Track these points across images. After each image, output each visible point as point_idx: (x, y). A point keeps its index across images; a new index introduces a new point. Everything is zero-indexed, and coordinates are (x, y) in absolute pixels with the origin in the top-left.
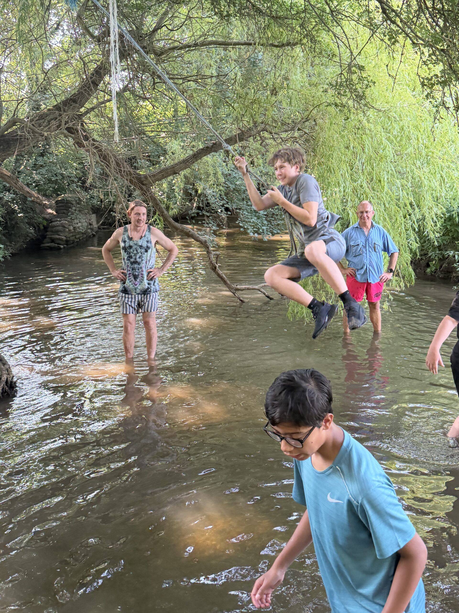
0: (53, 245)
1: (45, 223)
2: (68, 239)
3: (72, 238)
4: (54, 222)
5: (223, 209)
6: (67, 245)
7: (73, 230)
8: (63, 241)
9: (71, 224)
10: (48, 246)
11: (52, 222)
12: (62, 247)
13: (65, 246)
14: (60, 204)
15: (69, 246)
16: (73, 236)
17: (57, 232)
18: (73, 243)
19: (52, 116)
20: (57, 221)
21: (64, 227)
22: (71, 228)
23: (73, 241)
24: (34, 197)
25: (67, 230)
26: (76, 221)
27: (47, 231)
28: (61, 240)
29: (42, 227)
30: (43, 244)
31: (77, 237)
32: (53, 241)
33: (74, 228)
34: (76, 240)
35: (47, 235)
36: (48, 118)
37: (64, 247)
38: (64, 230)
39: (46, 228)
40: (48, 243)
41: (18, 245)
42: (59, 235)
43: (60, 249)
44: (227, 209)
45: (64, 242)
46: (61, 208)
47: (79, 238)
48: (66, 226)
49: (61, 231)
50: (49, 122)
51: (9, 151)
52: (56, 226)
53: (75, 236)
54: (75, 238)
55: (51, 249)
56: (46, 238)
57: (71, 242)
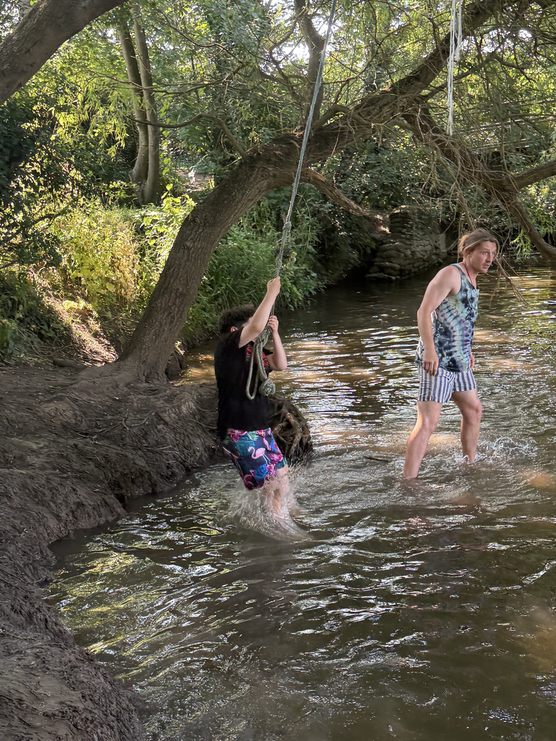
0: (382, 275)
1: (374, 245)
2: (403, 268)
3: (408, 267)
4: (386, 244)
6: (401, 276)
7: (410, 256)
8: (396, 270)
9: (408, 247)
10: (375, 277)
11: (383, 244)
12: (394, 278)
13: (398, 277)
14: (396, 220)
15: (404, 278)
16: (409, 264)
17: (388, 258)
18: (409, 274)
19: (385, 101)
20: (390, 242)
21: (399, 251)
22: (409, 252)
23: (410, 271)
24: (353, 209)
25: (403, 255)
26: (416, 243)
27: (375, 256)
28: (393, 268)
29: (369, 251)
30: (369, 273)
31: (416, 265)
32: (382, 269)
33: (413, 253)
34: (413, 270)
35: (374, 262)
36: (381, 103)
37: (397, 279)
38: (399, 255)
39: (374, 252)
40: (376, 273)
41: (336, 275)
42: (391, 262)
43: (391, 281)
45: (397, 273)
46: (397, 224)
47: (418, 267)
48: (402, 250)
49: (394, 257)
50: (381, 108)
51: (327, 148)
52: (387, 250)
53: (413, 264)
54: (413, 267)
55: (379, 281)
56: (373, 265)
57: (407, 272)
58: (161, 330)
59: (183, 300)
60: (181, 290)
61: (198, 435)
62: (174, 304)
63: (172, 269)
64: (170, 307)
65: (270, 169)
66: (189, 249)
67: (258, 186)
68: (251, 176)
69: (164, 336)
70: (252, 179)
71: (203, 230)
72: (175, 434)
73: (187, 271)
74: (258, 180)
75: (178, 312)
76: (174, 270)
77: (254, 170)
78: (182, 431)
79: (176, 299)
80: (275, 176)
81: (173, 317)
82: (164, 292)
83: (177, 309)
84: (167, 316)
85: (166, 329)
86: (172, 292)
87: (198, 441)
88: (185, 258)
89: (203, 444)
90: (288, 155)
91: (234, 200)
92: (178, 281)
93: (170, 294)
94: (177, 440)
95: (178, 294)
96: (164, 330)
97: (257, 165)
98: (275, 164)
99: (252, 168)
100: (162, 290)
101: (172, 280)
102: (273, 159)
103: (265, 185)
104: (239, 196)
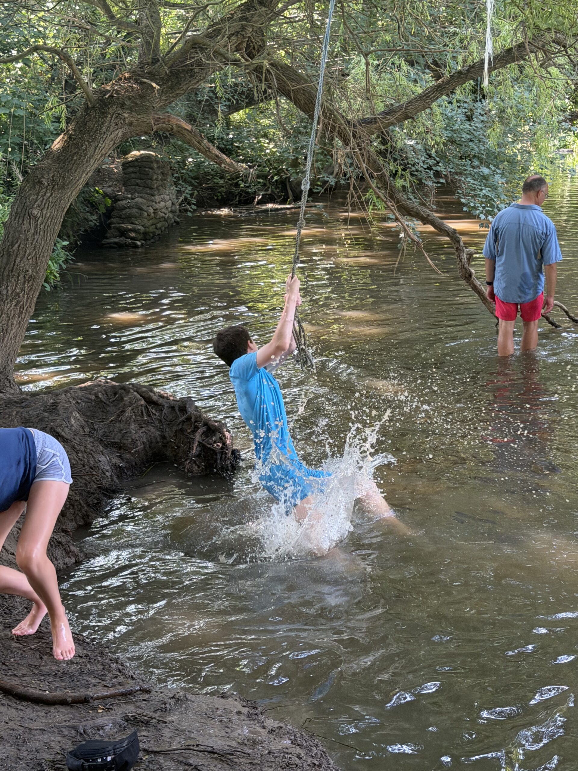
0: (122, 240)
1: (109, 202)
2: (147, 230)
3: (152, 229)
4: (122, 200)
5: (431, 173)
6: (145, 240)
7: (153, 215)
8: (140, 233)
9: (150, 203)
10: (115, 243)
11: (118, 200)
12: (139, 243)
13: (143, 242)
14: (131, 169)
15: (149, 242)
16: (153, 225)
17: (129, 218)
20: (127, 198)
21: (141, 209)
22: (151, 211)
23: (154, 233)
25: (146, 214)
26: (157, 198)
27: (111, 217)
28: (137, 231)
29: (103, 210)
30: (107, 238)
31: (159, 225)
32: (123, 233)
33: (155, 211)
34: (158, 232)
35: (110, 224)
37: (142, 244)
38: (141, 215)
39: (110, 211)
40: (115, 237)
42: (133, 223)
43: (137, 247)
44: (437, 174)
45: (141, 236)
46: (133, 175)
47: (161, 228)
48: (144, 208)
49: (135, 217)
52: (125, 208)
53: (155, 224)
54: (156, 228)
55: (120, 246)
56: (110, 228)
57: (152, 235)
58: (10, 324)
59: (32, 285)
60: (30, 271)
61: (101, 452)
62: (23, 290)
63: (17, 245)
64: (18, 294)
65: (126, 115)
66: (36, 219)
67: (112, 136)
68: (103, 123)
69: (12, 332)
70: (104, 128)
71: (52, 194)
72: (77, 453)
73: (35, 246)
74: (111, 130)
75: (27, 301)
76: (19, 246)
77: (106, 117)
78: (82, 448)
79: (24, 283)
80: (131, 124)
81: (22, 307)
82: (8, 275)
83: (26, 296)
84: (16, 305)
85: (15, 322)
86: (19, 275)
87: (102, 458)
88: (32, 231)
89: (110, 462)
90: (142, 97)
91: (86, 155)
92: (25, 259)
93: (18, 277)
94: (81, 460)
95: (27, 277)
96: (12, 324)
97: (110, 111)
98: (131, 109)
99: (104, 114)
100: (6, 274)
101: (18, 260)
102: (128, 103)
103: (119, 135)
104: (92, 150)
